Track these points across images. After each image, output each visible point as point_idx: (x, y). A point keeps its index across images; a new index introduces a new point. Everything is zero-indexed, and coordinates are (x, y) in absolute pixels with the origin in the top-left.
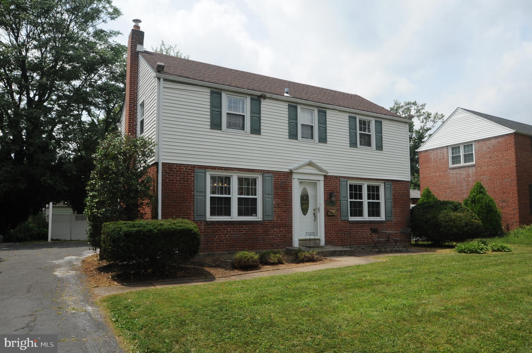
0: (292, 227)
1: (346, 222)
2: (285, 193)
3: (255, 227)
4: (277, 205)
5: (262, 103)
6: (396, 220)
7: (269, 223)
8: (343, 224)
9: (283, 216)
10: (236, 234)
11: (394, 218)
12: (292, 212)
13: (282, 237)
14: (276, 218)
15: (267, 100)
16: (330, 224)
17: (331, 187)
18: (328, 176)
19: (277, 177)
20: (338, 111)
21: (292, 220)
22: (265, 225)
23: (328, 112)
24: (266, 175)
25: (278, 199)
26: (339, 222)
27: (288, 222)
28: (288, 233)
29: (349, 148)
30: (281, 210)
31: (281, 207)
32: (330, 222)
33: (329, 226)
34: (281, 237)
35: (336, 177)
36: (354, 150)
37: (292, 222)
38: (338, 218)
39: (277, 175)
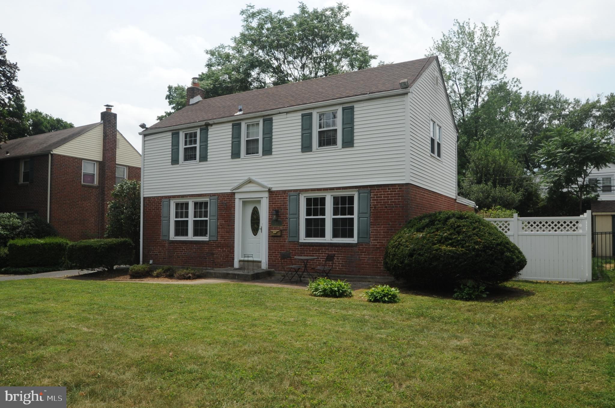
0: (234, 247)
1: (296, 244)
2: (229, 213)
3: (202, 246)
4: (221, 226)
5: (210, 130)
6: (378, 243)
7: (214, 243)
8: (292, 246)
9: (226, 236)
10: (189, 252)
11: (374, 240)
12: (234, 232)
13: (225, 257)
14: (220, 239)
15: (213, 127)
16: (275, 246)
17: (278, 203)
18: (274, 192)
19: (222, 199)
20: (286, 114)
21: (234, 241)
22: (211, 245)
23: (274, 118)
24: (212, 198)
25: (222, 220)
26: (287, 244)
27: (230, 243)
28: (230, 253)
29: (301, 154)
30: (224, 230)
31: (225, 228)
32: (275, 244)
33: (274, 248)
34: (223, 257)
35: (285, 192)
36: (308, 155)
37: (234, 243)
38: (285, 239)
39: (221, 197)
